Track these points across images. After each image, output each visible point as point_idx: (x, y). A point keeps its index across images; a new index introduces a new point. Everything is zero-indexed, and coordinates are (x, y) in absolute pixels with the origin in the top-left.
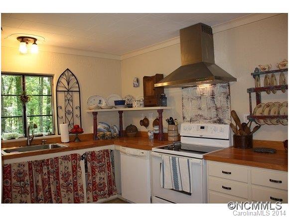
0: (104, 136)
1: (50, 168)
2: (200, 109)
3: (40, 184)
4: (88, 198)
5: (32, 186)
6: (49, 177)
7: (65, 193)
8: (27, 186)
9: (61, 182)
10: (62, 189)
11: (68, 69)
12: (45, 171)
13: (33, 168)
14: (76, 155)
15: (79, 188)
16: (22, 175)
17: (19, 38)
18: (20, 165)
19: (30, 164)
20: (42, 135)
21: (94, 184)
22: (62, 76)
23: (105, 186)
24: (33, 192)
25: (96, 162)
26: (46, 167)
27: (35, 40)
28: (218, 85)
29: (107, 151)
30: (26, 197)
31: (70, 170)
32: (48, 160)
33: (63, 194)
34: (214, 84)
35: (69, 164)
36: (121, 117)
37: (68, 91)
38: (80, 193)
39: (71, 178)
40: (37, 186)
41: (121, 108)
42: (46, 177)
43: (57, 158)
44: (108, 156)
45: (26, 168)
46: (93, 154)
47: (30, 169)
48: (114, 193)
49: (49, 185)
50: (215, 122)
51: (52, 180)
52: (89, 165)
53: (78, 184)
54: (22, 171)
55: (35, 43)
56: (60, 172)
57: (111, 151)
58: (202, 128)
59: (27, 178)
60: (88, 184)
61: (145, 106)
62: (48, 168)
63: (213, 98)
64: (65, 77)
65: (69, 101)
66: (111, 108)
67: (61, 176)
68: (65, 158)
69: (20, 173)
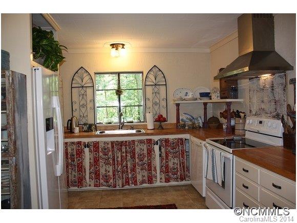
0: (184, 126)
1: (128, 148)
2: (263, 102)
3: (119, 159)
4: (161, 179)
5: (114, 160)
6: (126, 155)
7: (139, 170)
8: (110, 159)
9: (137, 160)
10: (137, 167)
11: (155, 66)
12: (124, 150)
13: (115, 146)
14: (151, 140)
15: (153, 169)
16: (106, 151)
17: (111, 45)
18: (105, 143)
19: (112, 143)
20: (132, 122)
21: (167, 167)
22: (150, 72)
23: (177, 171)
24: (114, 164)
25: (169, 148)
26: (124, 147)
27: (123, 45)
28: (277, 75)
29: (181, 139)
30: (109, 167)
31: (145, 152)
32: (126, 142)
33: (138, 171)
34: (273, 74)
35: (145, 147)
36: (205, 109)
37: (155, 85)
38: (153, 173)
39: (146, 159)
40: (117, 161)
41: (206, 100)
42: (124, 155)
43: (133, 141)
44: (182, 144)
45: (110, 146)
46: (167, 141)
47: (113, 147)
48: (187, 179)
49: (127, 162)
50: (274, 117)
51: (129, 158)
52: (163, 150)
53: (152, 165)
54: (106, 147)
55: (123, 48)
56: (136, 153)
57: (186, 139)
58: (261, 122)
59: (110, 153)
60: (162, 167)
61: (222, 98)
62: (126, 148)
63: (273, 90)
64: (152, 73)
65: (156, 93)
66: (196, 99)
67: (137, 156)
68: (141, 142)
69: (105, 149)
